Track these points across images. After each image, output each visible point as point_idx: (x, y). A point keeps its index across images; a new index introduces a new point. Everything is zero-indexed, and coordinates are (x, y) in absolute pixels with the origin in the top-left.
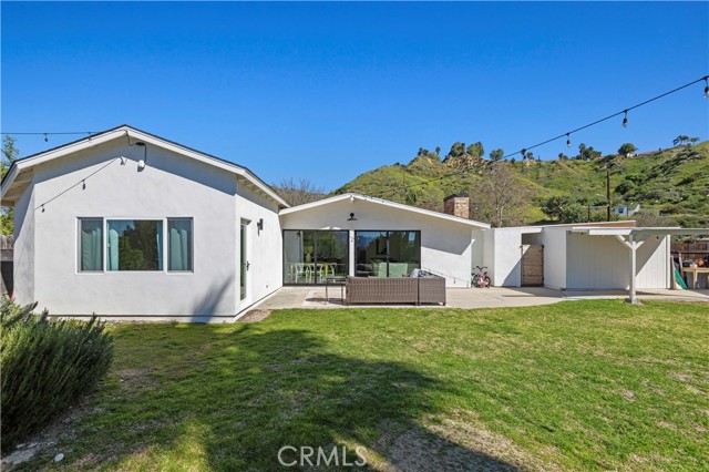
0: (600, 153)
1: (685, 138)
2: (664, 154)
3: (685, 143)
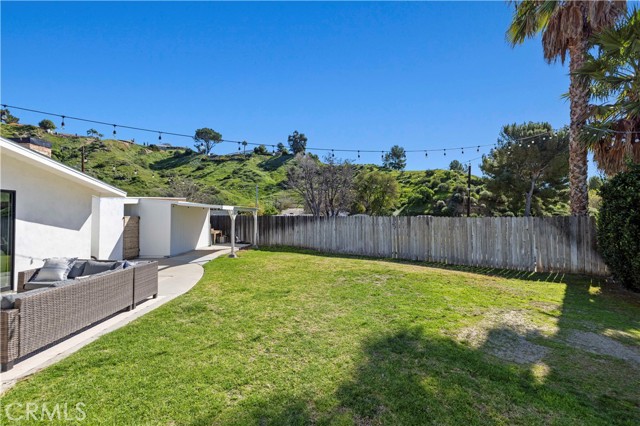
0: (18, 120)
1: (95, 132)
2: (81, 139)
3: (95, 136)
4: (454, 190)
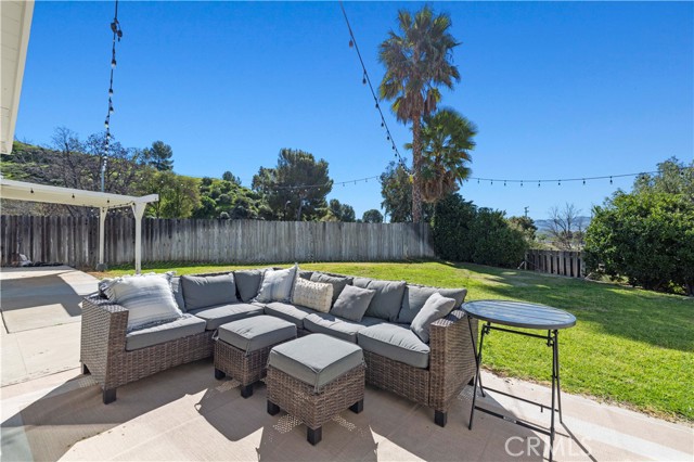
4: (237, 202)
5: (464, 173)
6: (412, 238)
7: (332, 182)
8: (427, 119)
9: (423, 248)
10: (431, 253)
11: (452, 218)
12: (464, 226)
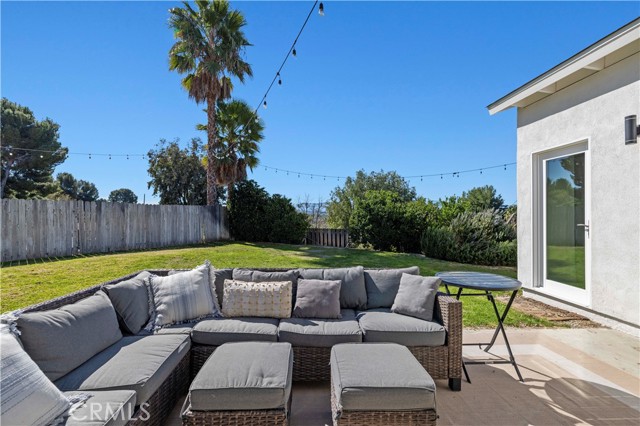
5: (253, 162)
6: (208, 221)
7: (67, 150)
8: (222, 106)
9: (220, 231)
10: (226, 235)
11: (249, 202)
12: (261, 209)
